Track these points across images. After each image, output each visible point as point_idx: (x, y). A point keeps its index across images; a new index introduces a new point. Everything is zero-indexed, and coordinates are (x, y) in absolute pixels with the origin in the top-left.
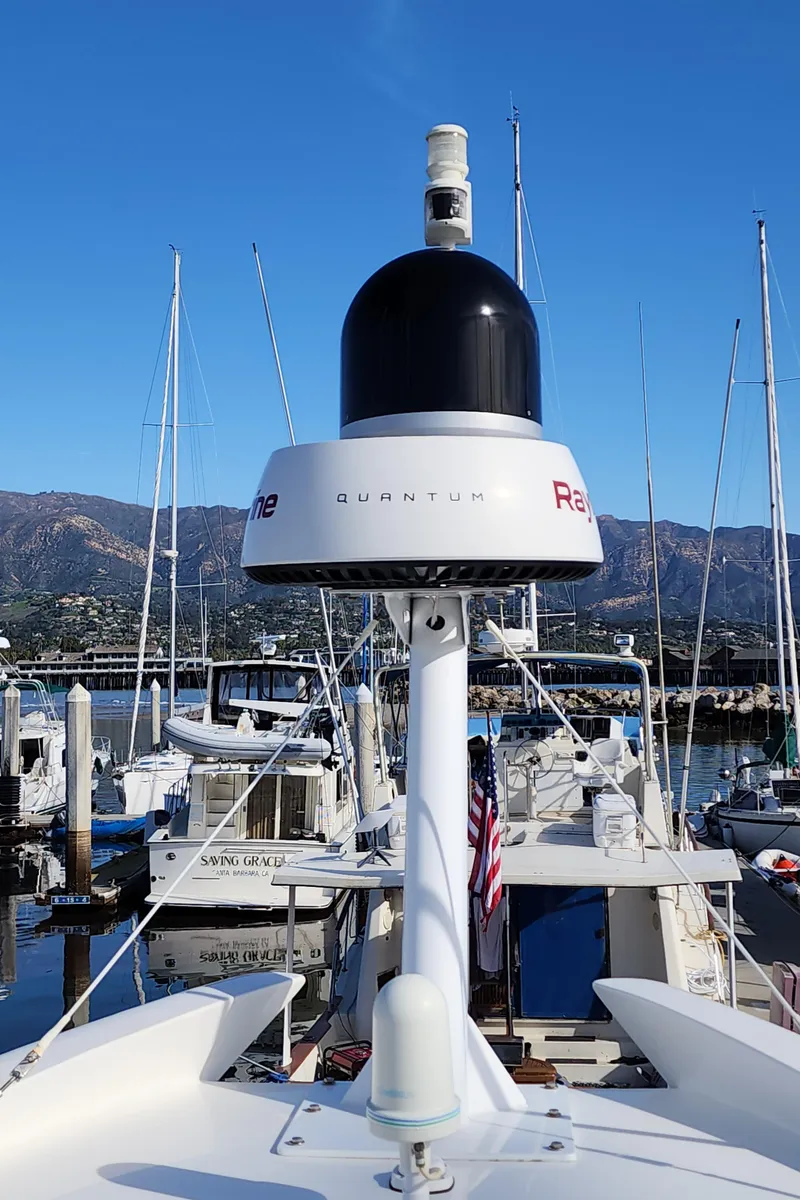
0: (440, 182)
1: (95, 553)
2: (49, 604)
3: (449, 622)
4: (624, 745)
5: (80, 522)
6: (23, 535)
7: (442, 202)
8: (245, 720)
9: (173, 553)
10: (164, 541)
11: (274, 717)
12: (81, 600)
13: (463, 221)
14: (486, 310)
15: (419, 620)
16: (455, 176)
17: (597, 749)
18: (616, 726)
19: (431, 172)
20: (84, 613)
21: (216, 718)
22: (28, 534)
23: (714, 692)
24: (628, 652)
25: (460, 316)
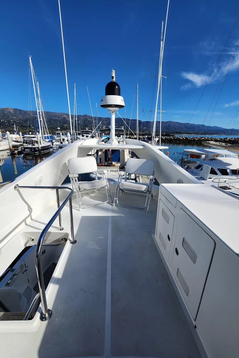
0: (112, 76)
1: (67, 120)
2: (63, 125)
3: (114, 112)
4: (122, 138)
5: (65, 116)
6: (59, 118)
7: (113, 77)
8: (85, 136)
9: (76, 119)
10: (75, 118)
11: (88, 136)
12: (66, 125)
13: (114, 79)
14: (117, 87)
15: (111, 112)
16: (114, 75)
17: (120, 138)
18: (121, 136)
19: (111, 75)
20: (66, 127)
21: (82, 136)
22: (60, 117)
23: (131, 136)
24: (123, 128)
25: (114, 87)
